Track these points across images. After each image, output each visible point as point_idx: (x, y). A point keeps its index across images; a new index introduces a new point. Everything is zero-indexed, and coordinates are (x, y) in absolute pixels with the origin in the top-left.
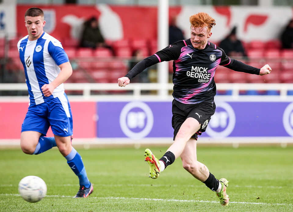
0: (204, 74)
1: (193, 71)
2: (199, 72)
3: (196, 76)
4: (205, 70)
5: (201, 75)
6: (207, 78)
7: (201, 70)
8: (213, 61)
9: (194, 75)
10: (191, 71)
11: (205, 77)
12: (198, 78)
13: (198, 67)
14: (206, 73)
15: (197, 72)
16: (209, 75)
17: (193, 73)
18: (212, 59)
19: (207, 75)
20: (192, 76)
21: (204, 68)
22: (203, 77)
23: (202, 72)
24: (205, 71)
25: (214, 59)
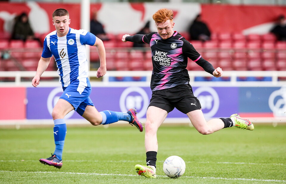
0: (164, 58)
1: (157, 55)
2: (160, 57)
3: (158, 60)
4: (165, 54)
5: (162, 59)
6: (168, 62)
7: (162, 54)
8: (173, 48)
9: (157, 58)
10: (155, 56)
11: (165, 61)
12: (159, 61)
13: (160, 52)
14: (166, 57)
15: (159, 56)
16: (169, 60)
17: (156, 57)
18: (172, 47)
19: (166, 59)
20: (156, 59)
21: (164, 53)
22: (163, 60)
23: (163, 56)
24: (165, 56)
25: (175, 47)
